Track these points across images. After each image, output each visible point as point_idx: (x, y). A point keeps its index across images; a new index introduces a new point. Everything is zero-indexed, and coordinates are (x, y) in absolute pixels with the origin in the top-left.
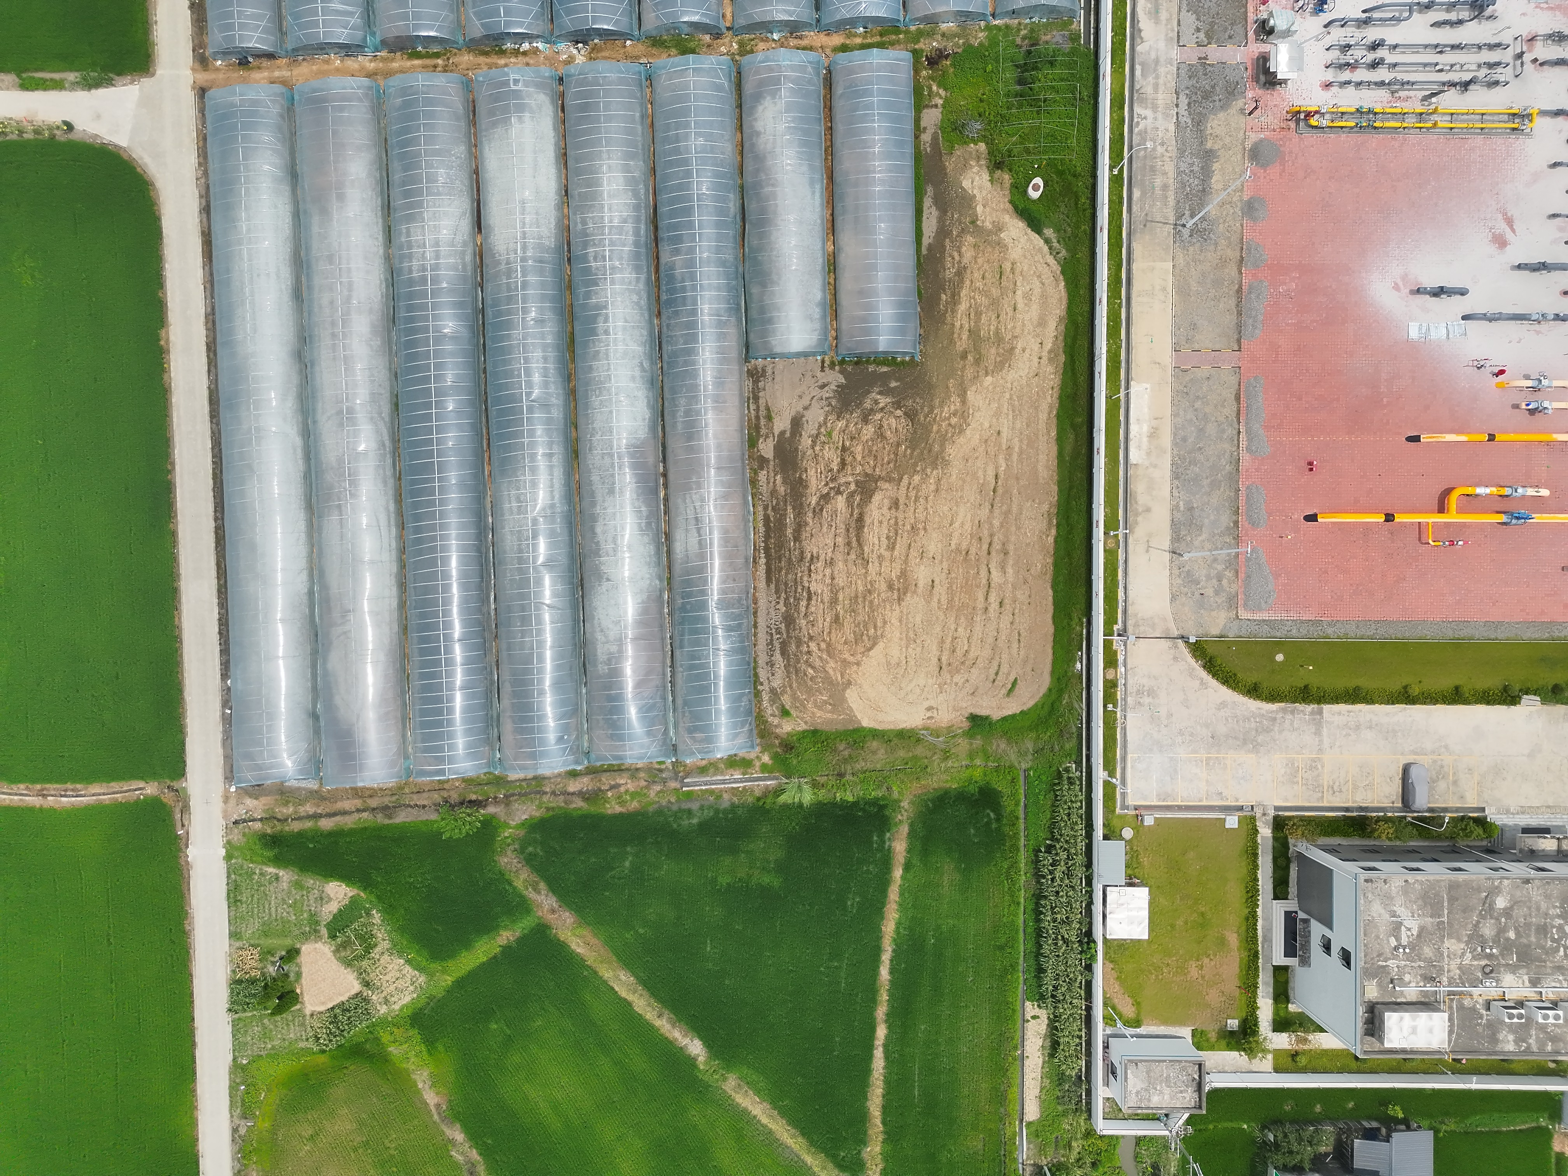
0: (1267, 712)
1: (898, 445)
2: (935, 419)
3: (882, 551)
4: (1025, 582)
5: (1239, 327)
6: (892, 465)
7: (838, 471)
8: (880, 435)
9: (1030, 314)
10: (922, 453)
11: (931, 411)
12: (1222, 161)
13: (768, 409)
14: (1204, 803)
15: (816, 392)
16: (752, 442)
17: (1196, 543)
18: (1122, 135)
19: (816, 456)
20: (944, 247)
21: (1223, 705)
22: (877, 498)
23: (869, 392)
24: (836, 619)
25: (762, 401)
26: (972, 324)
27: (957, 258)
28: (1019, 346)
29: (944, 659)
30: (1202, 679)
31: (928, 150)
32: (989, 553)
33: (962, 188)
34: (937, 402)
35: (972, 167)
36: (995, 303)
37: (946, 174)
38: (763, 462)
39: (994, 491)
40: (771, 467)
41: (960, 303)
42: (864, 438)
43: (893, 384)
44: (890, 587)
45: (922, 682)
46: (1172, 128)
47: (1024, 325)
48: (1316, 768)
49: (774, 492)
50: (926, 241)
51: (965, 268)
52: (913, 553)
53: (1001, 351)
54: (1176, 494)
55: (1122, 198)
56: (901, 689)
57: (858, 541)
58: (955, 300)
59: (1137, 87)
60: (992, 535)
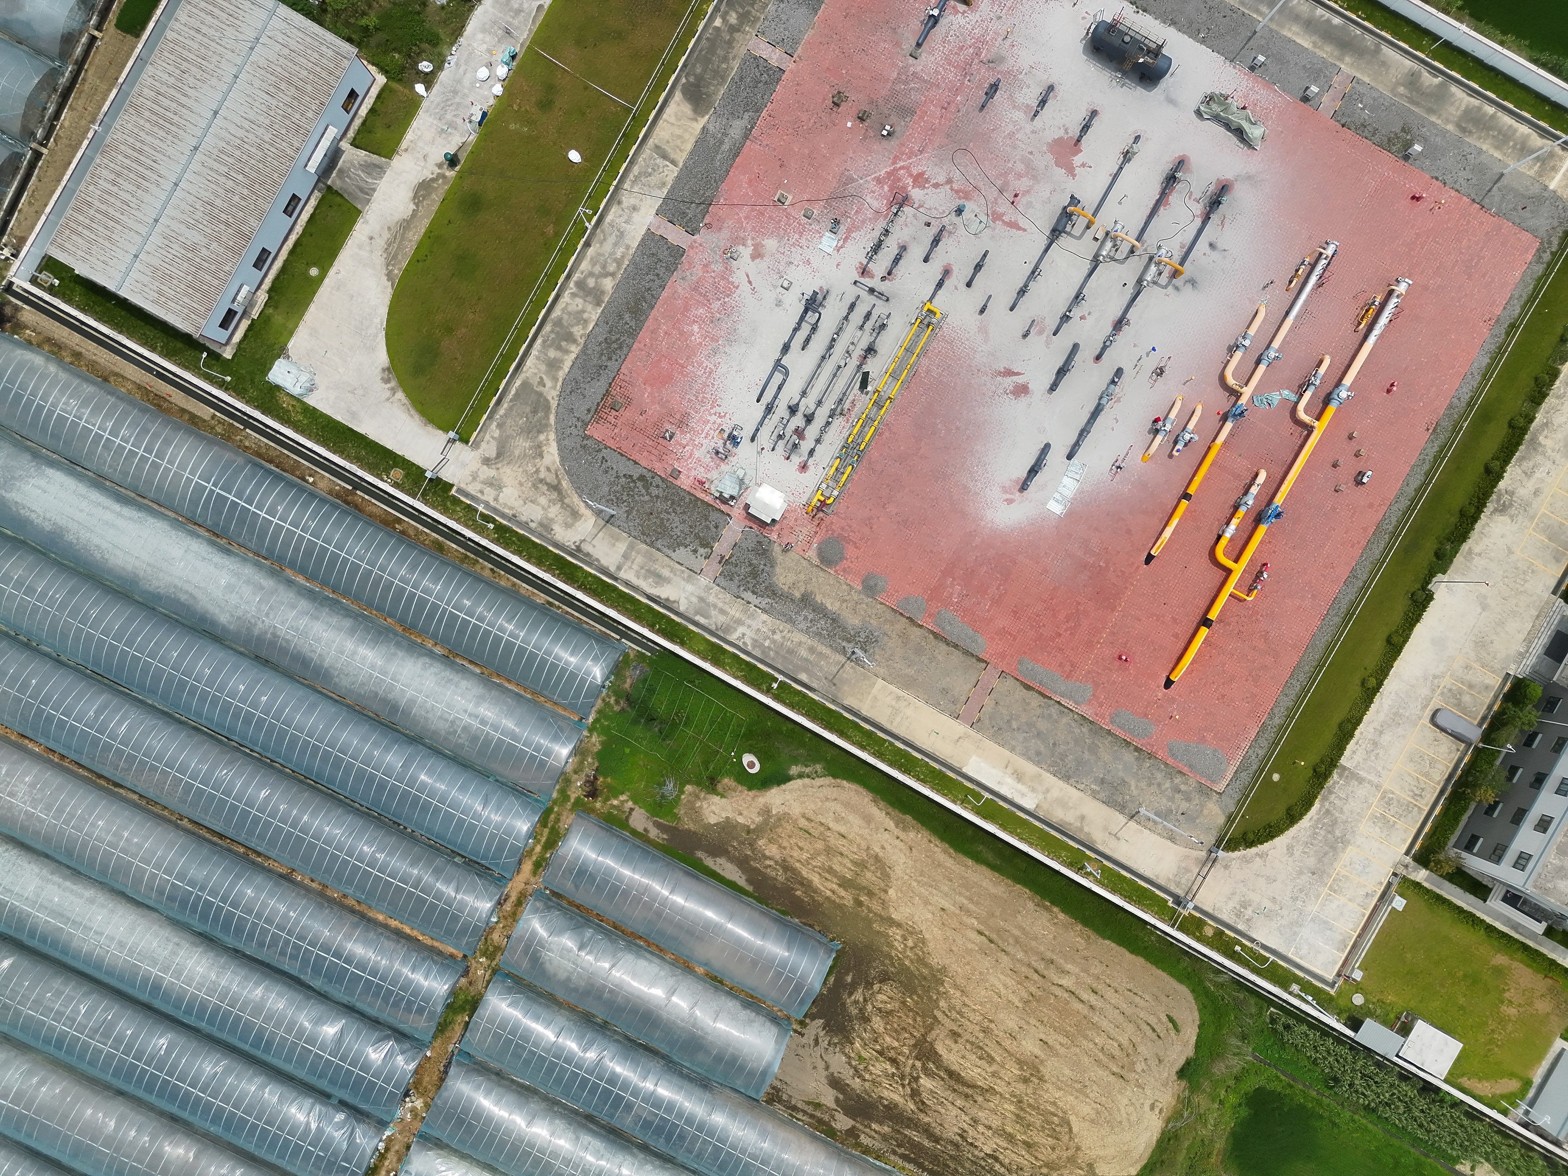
0: (1318, 814)
1: (904, 1003)
2: (899, 959)
3: (989, 1070)
4: (1086, 959)
5: (967, 653)
6: (919, 1019)
7: (897, 1069)
8: (886, 1014)
9: (854, 826)
10: (924, 986)
11: (891, 958)
12: (817, 590)
13: (809, 1103)
14: (1368, 913)
15: (819, 1051)
16: (831, 1133)
17: (1135, 793)
18: (748, 664)
19: (873, 1082)
20: (756, 869)
21: (1290, 848)
22: (940, 1049)
23: (844, 1004)
24: (1028, 1145)
25: (800, 1105)
26: (835, 880)
27: (771, 863)
28: (877, 850)
29: (1115, 1069)
30: (1257, 854)
31: (665, 836)
32: (1044, 977)
33: (715, 825)
34: (885, 949)
35: (701, 807)
36: (829, 851)
37: (694, 833)
38: (852, 1133)
39: (991, 941)
40: (861, 1127)
41: (810, 882)
42: (882, 1030)
43: (849, 979)
44: (1026, 1081)
45: (1125, 1101)
46: (765, 617)
47: (862, 836)
48: (1391, 799)
49: (885, 1138)
50: (742, 882)
51: (784, 860)
52: (1007, 1043)
53: (873, 868)
54: (1082, 787)
55: (800, 692)
56: (1121, 1122)
57: (969, 1086)
58: (806, 885)
59: (713, 628)
60: (1029, 965)
